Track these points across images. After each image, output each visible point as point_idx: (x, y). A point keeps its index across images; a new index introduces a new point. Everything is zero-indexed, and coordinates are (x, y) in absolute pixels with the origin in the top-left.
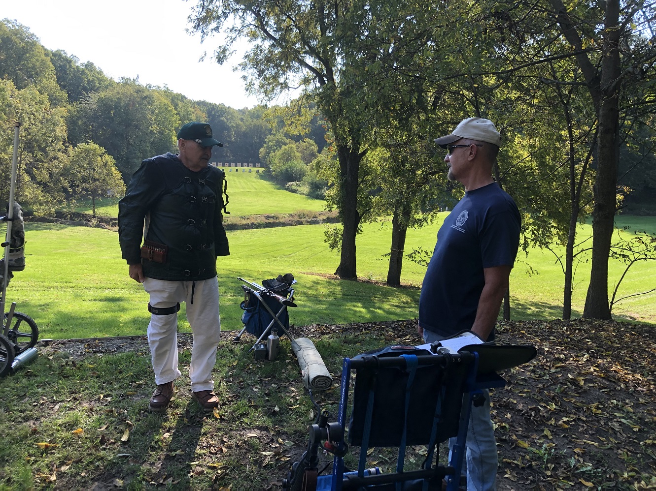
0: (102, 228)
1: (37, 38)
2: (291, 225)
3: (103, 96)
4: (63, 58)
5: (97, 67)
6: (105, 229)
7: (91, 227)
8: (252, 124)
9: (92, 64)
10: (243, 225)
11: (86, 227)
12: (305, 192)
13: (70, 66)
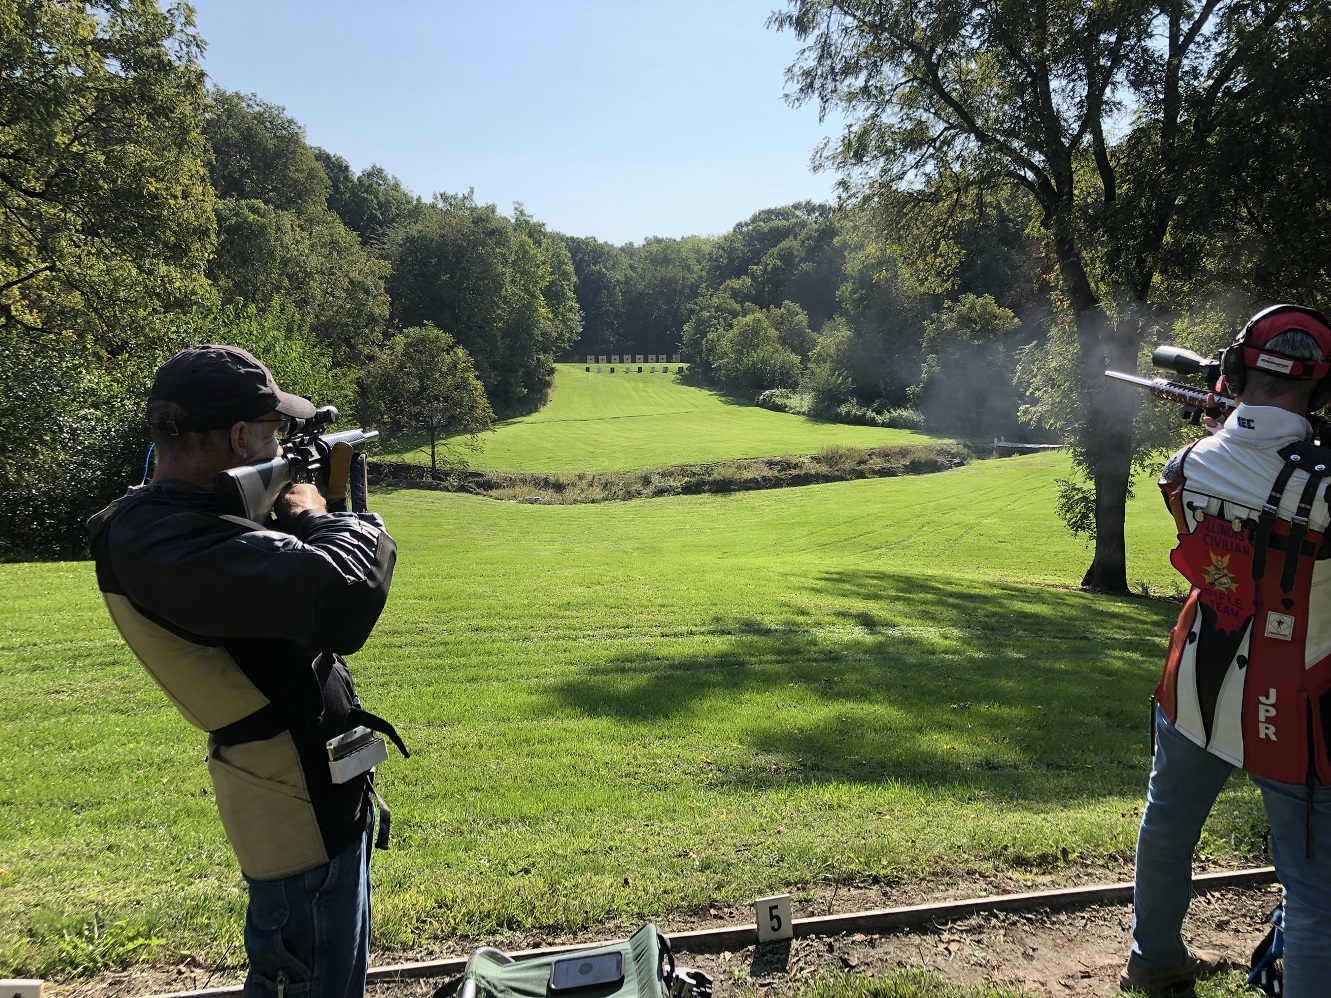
0: (471, 492)
1: (300, 128)
2: (842, 479)
3: (415, 233)
4: (333, 163)
5: (390, 176)
6: (477, 494)
7: (449, 491)
8: (658, 274)
9: (380, 171)
10: (746, 481)
11: (438, 492)
12: (805, 409)
13: (347, 178)
